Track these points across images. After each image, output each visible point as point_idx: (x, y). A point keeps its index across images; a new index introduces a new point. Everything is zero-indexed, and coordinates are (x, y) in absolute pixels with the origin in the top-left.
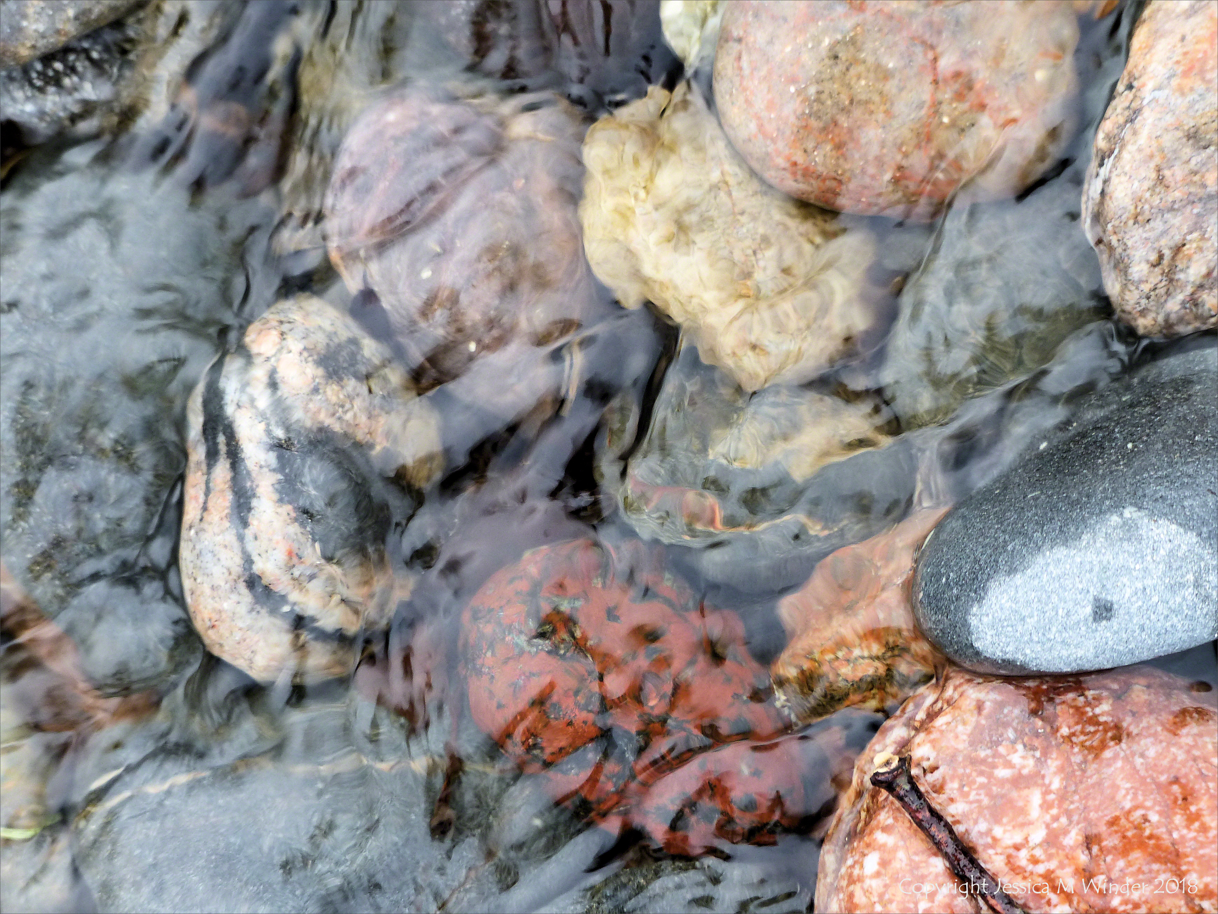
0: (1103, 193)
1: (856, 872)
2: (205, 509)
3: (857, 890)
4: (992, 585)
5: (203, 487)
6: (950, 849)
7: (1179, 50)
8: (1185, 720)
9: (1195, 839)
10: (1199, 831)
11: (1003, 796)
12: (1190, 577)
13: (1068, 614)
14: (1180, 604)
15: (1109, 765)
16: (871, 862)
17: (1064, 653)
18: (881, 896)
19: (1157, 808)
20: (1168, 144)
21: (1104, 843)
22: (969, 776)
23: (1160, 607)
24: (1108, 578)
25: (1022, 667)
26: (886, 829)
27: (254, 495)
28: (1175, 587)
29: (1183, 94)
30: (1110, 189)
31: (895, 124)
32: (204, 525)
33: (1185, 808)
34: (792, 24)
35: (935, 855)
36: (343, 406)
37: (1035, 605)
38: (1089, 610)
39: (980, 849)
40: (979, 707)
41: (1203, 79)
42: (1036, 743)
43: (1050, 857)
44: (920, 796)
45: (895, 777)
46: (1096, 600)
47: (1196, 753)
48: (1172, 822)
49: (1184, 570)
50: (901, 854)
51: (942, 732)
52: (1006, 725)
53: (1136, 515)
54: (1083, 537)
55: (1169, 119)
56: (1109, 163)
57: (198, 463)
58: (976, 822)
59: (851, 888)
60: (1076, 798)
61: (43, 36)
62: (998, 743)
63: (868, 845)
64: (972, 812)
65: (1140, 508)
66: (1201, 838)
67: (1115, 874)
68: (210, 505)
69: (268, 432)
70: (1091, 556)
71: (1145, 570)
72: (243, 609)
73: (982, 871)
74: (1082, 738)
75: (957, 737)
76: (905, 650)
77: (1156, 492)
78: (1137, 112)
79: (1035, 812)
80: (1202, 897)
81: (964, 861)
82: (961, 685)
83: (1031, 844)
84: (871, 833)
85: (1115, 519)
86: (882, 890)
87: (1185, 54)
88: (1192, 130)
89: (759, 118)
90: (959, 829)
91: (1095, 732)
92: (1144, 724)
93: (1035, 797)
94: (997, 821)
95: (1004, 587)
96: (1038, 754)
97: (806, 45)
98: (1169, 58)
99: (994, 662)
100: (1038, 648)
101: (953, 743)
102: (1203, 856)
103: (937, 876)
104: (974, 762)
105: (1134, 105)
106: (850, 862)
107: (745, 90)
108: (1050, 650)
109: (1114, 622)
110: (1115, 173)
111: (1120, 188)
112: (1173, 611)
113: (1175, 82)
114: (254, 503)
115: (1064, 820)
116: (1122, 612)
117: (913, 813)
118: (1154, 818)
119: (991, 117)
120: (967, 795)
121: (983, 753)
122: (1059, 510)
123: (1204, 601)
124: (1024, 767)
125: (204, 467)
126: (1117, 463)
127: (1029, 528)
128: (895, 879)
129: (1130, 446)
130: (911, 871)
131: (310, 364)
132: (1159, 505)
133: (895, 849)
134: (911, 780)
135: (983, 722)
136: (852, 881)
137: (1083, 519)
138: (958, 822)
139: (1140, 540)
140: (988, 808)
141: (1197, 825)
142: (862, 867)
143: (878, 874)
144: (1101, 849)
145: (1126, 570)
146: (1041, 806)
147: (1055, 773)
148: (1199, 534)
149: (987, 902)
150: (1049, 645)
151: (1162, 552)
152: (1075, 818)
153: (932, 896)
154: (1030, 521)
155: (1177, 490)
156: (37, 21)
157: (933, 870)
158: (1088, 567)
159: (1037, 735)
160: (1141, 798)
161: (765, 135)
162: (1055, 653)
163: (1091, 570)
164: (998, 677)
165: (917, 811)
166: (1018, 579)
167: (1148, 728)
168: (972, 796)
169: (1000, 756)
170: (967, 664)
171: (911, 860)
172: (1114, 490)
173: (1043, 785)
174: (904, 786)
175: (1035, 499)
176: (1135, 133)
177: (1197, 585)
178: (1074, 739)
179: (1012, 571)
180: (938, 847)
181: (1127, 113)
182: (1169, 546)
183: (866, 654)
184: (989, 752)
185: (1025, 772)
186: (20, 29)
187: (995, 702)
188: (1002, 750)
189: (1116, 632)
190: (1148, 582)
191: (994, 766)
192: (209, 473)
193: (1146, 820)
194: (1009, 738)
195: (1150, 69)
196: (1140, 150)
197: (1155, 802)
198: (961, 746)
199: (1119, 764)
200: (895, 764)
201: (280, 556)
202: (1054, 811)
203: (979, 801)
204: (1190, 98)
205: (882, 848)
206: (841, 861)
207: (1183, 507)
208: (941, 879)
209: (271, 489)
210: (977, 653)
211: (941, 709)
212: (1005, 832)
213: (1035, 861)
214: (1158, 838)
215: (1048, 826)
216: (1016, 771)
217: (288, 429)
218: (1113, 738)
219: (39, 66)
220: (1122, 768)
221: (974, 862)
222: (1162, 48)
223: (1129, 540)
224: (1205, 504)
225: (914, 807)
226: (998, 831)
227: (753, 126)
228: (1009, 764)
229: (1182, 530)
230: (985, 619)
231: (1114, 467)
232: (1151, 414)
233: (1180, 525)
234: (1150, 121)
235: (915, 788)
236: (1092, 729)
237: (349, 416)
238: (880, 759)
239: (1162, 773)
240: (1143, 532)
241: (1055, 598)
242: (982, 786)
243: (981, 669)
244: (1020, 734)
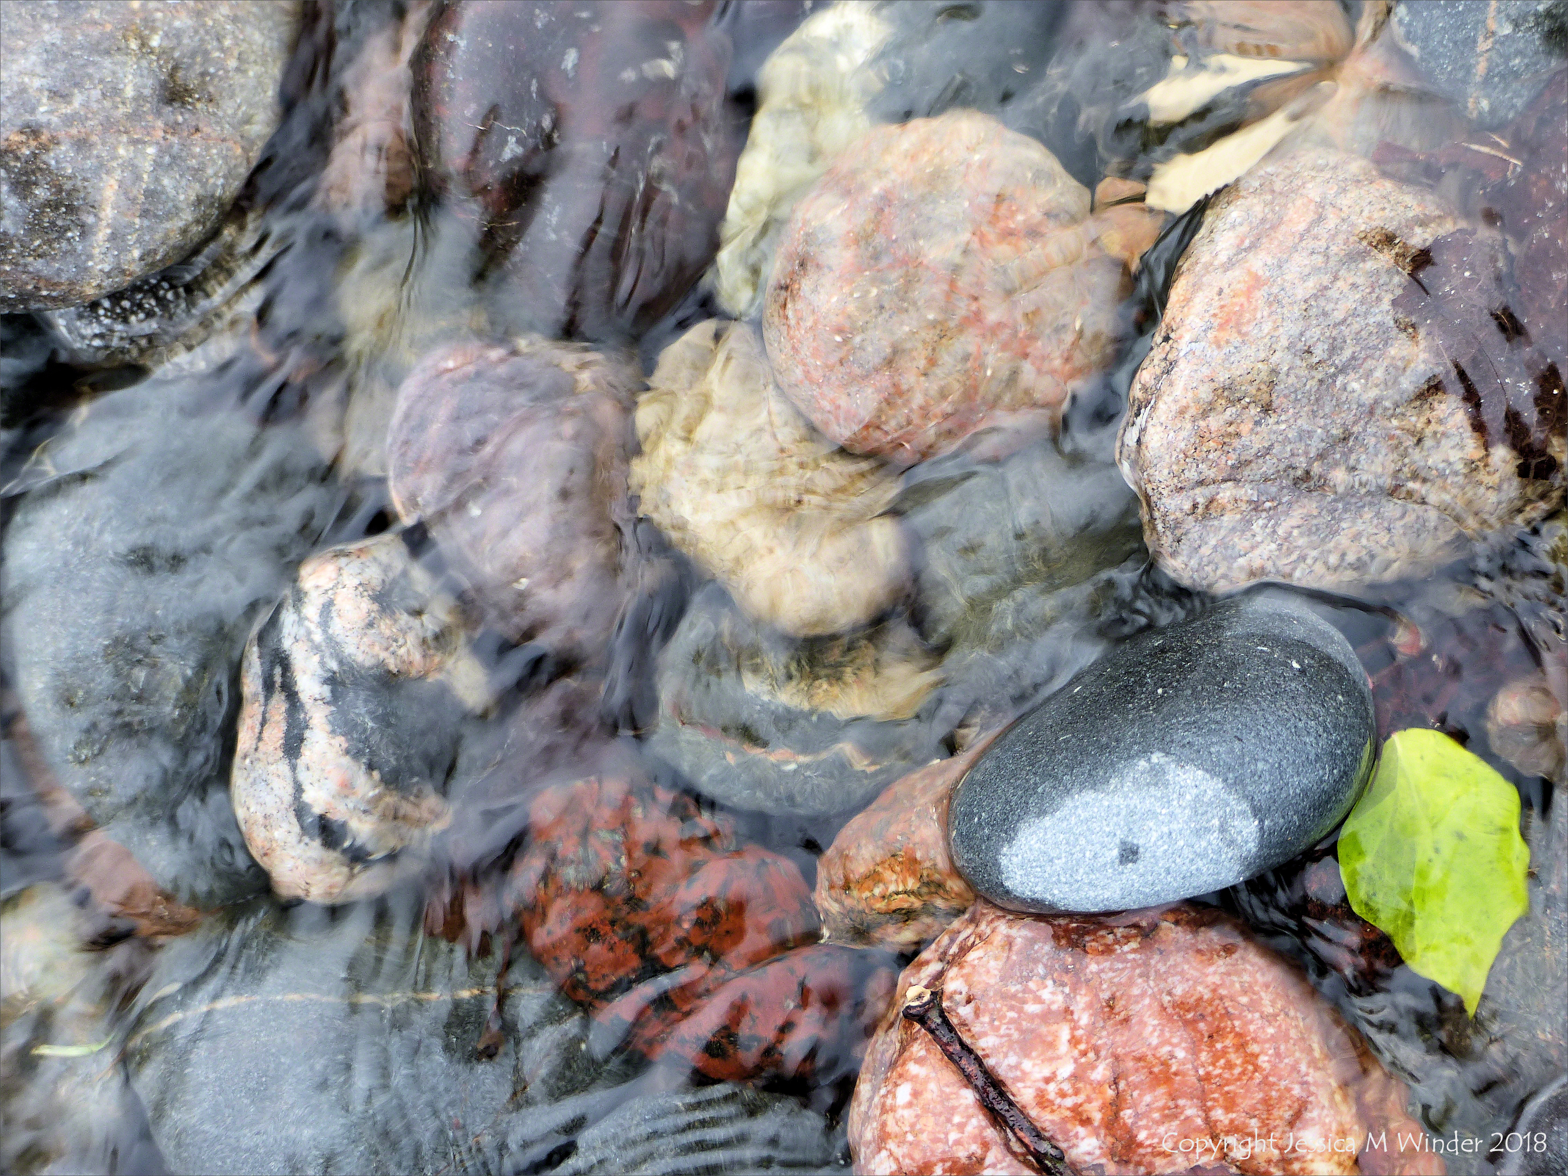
0: (1139, 441)
1: (889, 1101)
2: (260, 739)
3: (890, 1119)
4: (1022, 825)
5: (260, 718)
6: (980, 1083)
7: (1216, 304)
8: (1211, 958)
9: (1220, 1075)
10: (1223, 1068)
11: (1032, 1031)
12: (1216, 822)
13: (1095, 856)
14: (1205, 849)
15: (1137, 1002)
16: (904, 1093)
17: (1092, 894)
18: (913, 1126)
19: (1184, 1045)
20: (1204, 396)
21: (1131, 1079)
22: (999, 1010)
23: (1186, 851)
24: (1134, 822)
25: (1051, 906)
26: (920, 1061)
27: (307, 727)
28: (1201, 832)
29: (1219, 347)
30: (1145, 439)
31: (938, 371)
32: (259, 755)
33: (1211, 1046)
34: (837, 274)
35: (966, 1087)
36: (396, 641)
37: (1063, 847)
38: (1115, 853)
39: (1009, 1082)
40: (1009, 943)
41: (1239, 332)
42: (1066, 979)
43: (1077, 1093)
44: (951, 1029)
45: (927, 1011)
46: (1123, 843)
47: (1223, 992)
48: (1198, 1058)
49: (1210, 815)
50: (932, 1086)
51: (974, 967)
52: (1036, 961)
53: (1163, 760)
54: (1112, 781)
55: (1206, 371)
56: (1145, 413)
57: (256, 695)
58: (1006, 1056)
59: (884, 1117)
60: (1104, 1033)
61: (108, 275)
62: (1028, 979)
63: (900, 1076)
64: (1002, 1045)
65: (1168, 754)
66: (1226, 1075)
67: (1142, 1108)
68: (265, 735)
69: (322, 664)
70: (1118, 800)
71: (1172, 814)
72: (293, 839)
73: (1011, 1104)
74: (1111, 974)
75: (988, 972)
76: (940, 885)
77: (1183, 737)
78: (1173, 364)
79: (1063, 1047)
80: (1227, 1133)
81: (993, 1094)
82: (992, 921)
83: (1059, 1078)
84: (904, 1064)
85: (1142, 764)
86: (914, 1120)
87: (1222, 307)
88: (1228, 382)
89: (805, 365)
90: (990, 1062)
91: (1123, 969)
92: (1171, 962)
93: (1065, 1033)
94: (1027, 1055)
95: (1033, 828)
96: (1067, 990)
97: (851, 294)
98: (1207, 311)
99: (1023, 901)
100: (1066, 888)
101: (984, 978)
102: (1228, 1093)
103: (967, 1107)
104: (1005, 996)
105: (1171, 357)
106: (883, 1091)
107: (792, 338)
108: (1078, 890)
109: (1140, 865)
110: (1151, 422)
111: (1156, 438)
112: (1198, 855)
113: (1211, 335)
114: (307, 734)
115: (1091, 1055)
116: (1148, 855)
117: (944, 1047)
118: (1181, 1054)
119: (1033, 364)
120: (998, 1029)
121: (1013, 988)
122: (1089, 754)
123: (1229, 846)
124: (1053, 1002)
125: (262, 698)
126: (1146, 708)
127: (1059, 770)
128: (926, 1110)
129: (1160, 691)
130: (942, 1102)
131: (366, 599)
132: (1186, 751)
133: (927, 1080)
134: (942, 1014)
135: (1014, 957)
136: (884, 1110)
137: (1112, 764)
138: (987, 1056)
139: (1166, 785)
140: (1017, 1042)
141: (1222, 1061)
142: (894, 1097)
143: (910, 1105)
144: (1128, 1084)
145: (1152, 814)
146: (1069, 1041)
147: (1084, 1010)
148: (1225, 780)
149: (1015, 1134)
150: (1076, 886)
151: (1188, 797)
152: (1103, 1053)
153: (961, 1127)
154: (1060, 763)
155: (1204, 736)
156: (102, 261)
157: (964, 1102)
158: (1115, 811)
159: (1067, 971)
160: (1167, 1035)
161: (812, 382)
162: (1082, 894)
163: (1118, 814)
164: (1030, 915)
165: (948, 1044)
166: (1047, 821)
167: (1175, 966)
168: (1002, 1031)
169: (1031, 991)
170: (998, 902)
171: (942, 1092)
172: (1143, 735)
173: (1072, 1020)
174: (935, 1019)
175: (1066, 741)
176: (1171, 385)
177: (1223, 829)
178: (1103, 975)
179: (1042, 813)
180: (968, 1080)
181: (1163, 364)
182: (1195, 791)
183: (901, 889)
184: (1019, 987)
185: (1054, 1007)
186: (86, 269)
187: (1025, 938)
188: (1032, 985)
189: (1142, 875)
190: (1175, 826)
191: (1024, 1002)
192: (266, 705)
193: (1173, 1056)
194: (1038, 974)
195: (1187, 322)
196: (1175, 401)
197: (1182, 1039)
198: (992, 981)
199: (1147, 1001)
200: (927, 998)
201: (332, 785)
202: (1082, 1047)
203: (1009, 1035)
204: (1226, 350)
205: (914, 1079)
206: (875, 1089)
207: (1210, 753)
208: (971, 1111)
209: (324, 720)
210: (1008, 892)
211: (973, 945)
212: (1034, 1065)
213: (1063, 1095)
214: (1184, 1074)
215: (1076, 1061)
216: (1045, 1006)
217: (341, 663)
218: (1141, 976)
219: (106, 304)
220: (1150, 1005)
221: (1002, 1094)
222: (1200, 301)
223: (1156, 784)
224: (1232, 751)
225: (945, 1040)
226: (1027, 1065)
227: (799, 372)
228: (1039, 1000)
229: (1208, 776)
230: (1015, 860)
231: (1143, 712)
232: (1183, 660)
233: (1207, 771)
234: (1187, 372)
235: (946, 1022)
236: (1120, 966)
237: (402, 651)
238: (912, 993)
239: (1188, 1011)
240: (1170, 777)
241: (1082, 841)
242: (1012, 1021)
243: (1010, 907)
244: (1050, 970)
